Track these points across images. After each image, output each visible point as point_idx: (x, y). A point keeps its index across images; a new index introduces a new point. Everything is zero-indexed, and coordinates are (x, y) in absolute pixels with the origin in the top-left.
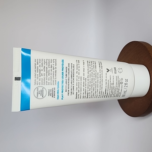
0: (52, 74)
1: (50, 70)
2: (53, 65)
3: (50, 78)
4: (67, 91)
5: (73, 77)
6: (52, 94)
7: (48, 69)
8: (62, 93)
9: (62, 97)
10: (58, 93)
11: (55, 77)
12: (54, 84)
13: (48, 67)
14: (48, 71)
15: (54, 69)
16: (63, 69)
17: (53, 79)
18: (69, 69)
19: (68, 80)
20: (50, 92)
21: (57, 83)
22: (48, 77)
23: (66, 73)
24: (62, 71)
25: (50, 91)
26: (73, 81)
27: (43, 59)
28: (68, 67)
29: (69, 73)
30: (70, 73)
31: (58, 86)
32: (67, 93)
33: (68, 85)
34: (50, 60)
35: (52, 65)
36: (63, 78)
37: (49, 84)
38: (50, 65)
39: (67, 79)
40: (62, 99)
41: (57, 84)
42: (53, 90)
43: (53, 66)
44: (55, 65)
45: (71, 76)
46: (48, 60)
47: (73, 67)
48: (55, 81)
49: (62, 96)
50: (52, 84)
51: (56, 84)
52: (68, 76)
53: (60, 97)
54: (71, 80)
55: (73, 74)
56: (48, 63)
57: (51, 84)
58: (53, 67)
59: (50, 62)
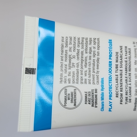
0: (92, 65)
1: (88, 57)
2: (94, 48)
3: (88, 71)
4: (119, 95)
5: (130, 71)
6: (93, 101)
7: (85, 55)
8: (110, 99)
9: (110, 107)
10: (102, 99)
11: (96, 70)
12: (96, 82)
13: (84, 52)
14: (84, 59)
15: (94, 56)
16: (110, 56)
17: (94, 74)
18: (121, 57)
19: (119, 76)
20: (88, 97)
21: (100, 80)
22: (85, 69)
23: (117, 63)
24: (110, 59)
25: (88, 95)
26: (130, 78)
27: (77, 38)
28: (119, 53)
29: (121, 62)
30: (124, 63)
31: (102, 86)
32: (119, 99)
33: (119, 85)
34: (89, 40)
35: (92, 48)
36: (110, 72)
37: (86, 83)
38: (88, 49)
39: (119, 73)
40: (110, 111)
41: (100, 83)
42: (93, 93)
43: (93, 50)
44: (97, 48)
45: (126, 69)
46: (85, 40)
47: (128, 53)
48: (96, 77)
49: (111, 105)
50: (92, 82)
51: (98, 82)
52: (119, 69)
53: (107, 107)
54: (126, 76)
55: (128, 65)
56: (84, 44)
57: (90, 83)
58: (94, 52)
59: (89, 42)
